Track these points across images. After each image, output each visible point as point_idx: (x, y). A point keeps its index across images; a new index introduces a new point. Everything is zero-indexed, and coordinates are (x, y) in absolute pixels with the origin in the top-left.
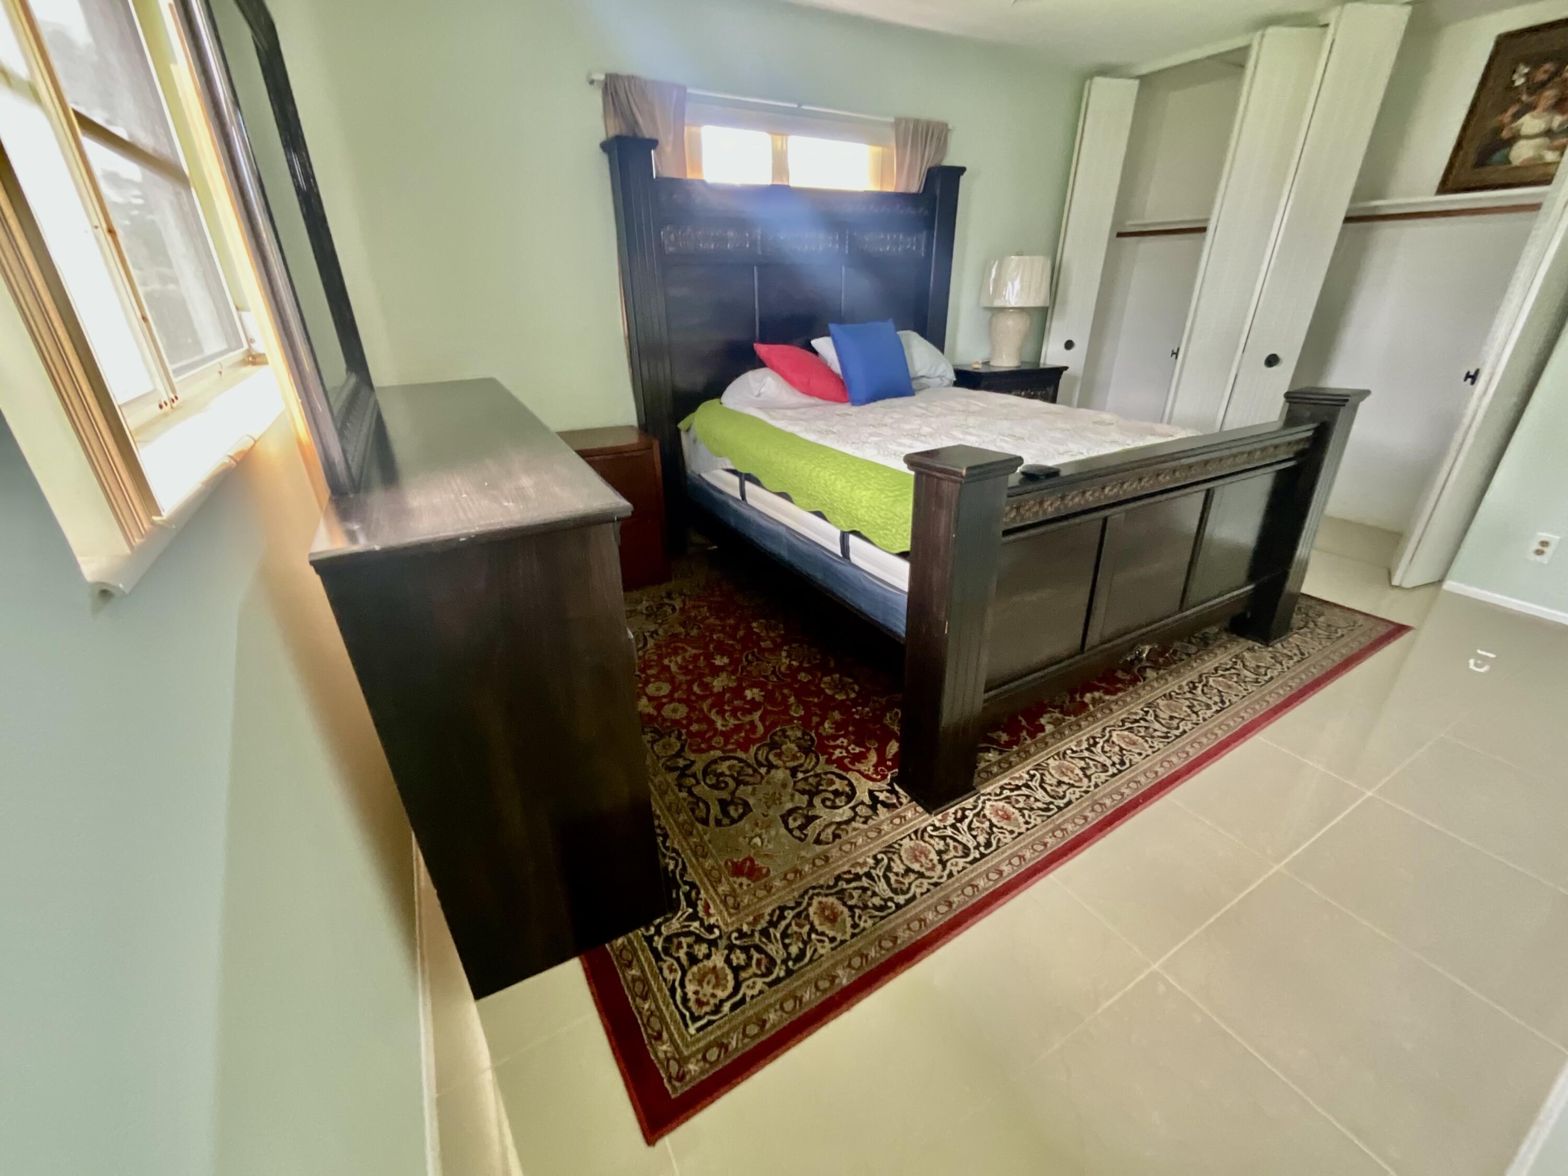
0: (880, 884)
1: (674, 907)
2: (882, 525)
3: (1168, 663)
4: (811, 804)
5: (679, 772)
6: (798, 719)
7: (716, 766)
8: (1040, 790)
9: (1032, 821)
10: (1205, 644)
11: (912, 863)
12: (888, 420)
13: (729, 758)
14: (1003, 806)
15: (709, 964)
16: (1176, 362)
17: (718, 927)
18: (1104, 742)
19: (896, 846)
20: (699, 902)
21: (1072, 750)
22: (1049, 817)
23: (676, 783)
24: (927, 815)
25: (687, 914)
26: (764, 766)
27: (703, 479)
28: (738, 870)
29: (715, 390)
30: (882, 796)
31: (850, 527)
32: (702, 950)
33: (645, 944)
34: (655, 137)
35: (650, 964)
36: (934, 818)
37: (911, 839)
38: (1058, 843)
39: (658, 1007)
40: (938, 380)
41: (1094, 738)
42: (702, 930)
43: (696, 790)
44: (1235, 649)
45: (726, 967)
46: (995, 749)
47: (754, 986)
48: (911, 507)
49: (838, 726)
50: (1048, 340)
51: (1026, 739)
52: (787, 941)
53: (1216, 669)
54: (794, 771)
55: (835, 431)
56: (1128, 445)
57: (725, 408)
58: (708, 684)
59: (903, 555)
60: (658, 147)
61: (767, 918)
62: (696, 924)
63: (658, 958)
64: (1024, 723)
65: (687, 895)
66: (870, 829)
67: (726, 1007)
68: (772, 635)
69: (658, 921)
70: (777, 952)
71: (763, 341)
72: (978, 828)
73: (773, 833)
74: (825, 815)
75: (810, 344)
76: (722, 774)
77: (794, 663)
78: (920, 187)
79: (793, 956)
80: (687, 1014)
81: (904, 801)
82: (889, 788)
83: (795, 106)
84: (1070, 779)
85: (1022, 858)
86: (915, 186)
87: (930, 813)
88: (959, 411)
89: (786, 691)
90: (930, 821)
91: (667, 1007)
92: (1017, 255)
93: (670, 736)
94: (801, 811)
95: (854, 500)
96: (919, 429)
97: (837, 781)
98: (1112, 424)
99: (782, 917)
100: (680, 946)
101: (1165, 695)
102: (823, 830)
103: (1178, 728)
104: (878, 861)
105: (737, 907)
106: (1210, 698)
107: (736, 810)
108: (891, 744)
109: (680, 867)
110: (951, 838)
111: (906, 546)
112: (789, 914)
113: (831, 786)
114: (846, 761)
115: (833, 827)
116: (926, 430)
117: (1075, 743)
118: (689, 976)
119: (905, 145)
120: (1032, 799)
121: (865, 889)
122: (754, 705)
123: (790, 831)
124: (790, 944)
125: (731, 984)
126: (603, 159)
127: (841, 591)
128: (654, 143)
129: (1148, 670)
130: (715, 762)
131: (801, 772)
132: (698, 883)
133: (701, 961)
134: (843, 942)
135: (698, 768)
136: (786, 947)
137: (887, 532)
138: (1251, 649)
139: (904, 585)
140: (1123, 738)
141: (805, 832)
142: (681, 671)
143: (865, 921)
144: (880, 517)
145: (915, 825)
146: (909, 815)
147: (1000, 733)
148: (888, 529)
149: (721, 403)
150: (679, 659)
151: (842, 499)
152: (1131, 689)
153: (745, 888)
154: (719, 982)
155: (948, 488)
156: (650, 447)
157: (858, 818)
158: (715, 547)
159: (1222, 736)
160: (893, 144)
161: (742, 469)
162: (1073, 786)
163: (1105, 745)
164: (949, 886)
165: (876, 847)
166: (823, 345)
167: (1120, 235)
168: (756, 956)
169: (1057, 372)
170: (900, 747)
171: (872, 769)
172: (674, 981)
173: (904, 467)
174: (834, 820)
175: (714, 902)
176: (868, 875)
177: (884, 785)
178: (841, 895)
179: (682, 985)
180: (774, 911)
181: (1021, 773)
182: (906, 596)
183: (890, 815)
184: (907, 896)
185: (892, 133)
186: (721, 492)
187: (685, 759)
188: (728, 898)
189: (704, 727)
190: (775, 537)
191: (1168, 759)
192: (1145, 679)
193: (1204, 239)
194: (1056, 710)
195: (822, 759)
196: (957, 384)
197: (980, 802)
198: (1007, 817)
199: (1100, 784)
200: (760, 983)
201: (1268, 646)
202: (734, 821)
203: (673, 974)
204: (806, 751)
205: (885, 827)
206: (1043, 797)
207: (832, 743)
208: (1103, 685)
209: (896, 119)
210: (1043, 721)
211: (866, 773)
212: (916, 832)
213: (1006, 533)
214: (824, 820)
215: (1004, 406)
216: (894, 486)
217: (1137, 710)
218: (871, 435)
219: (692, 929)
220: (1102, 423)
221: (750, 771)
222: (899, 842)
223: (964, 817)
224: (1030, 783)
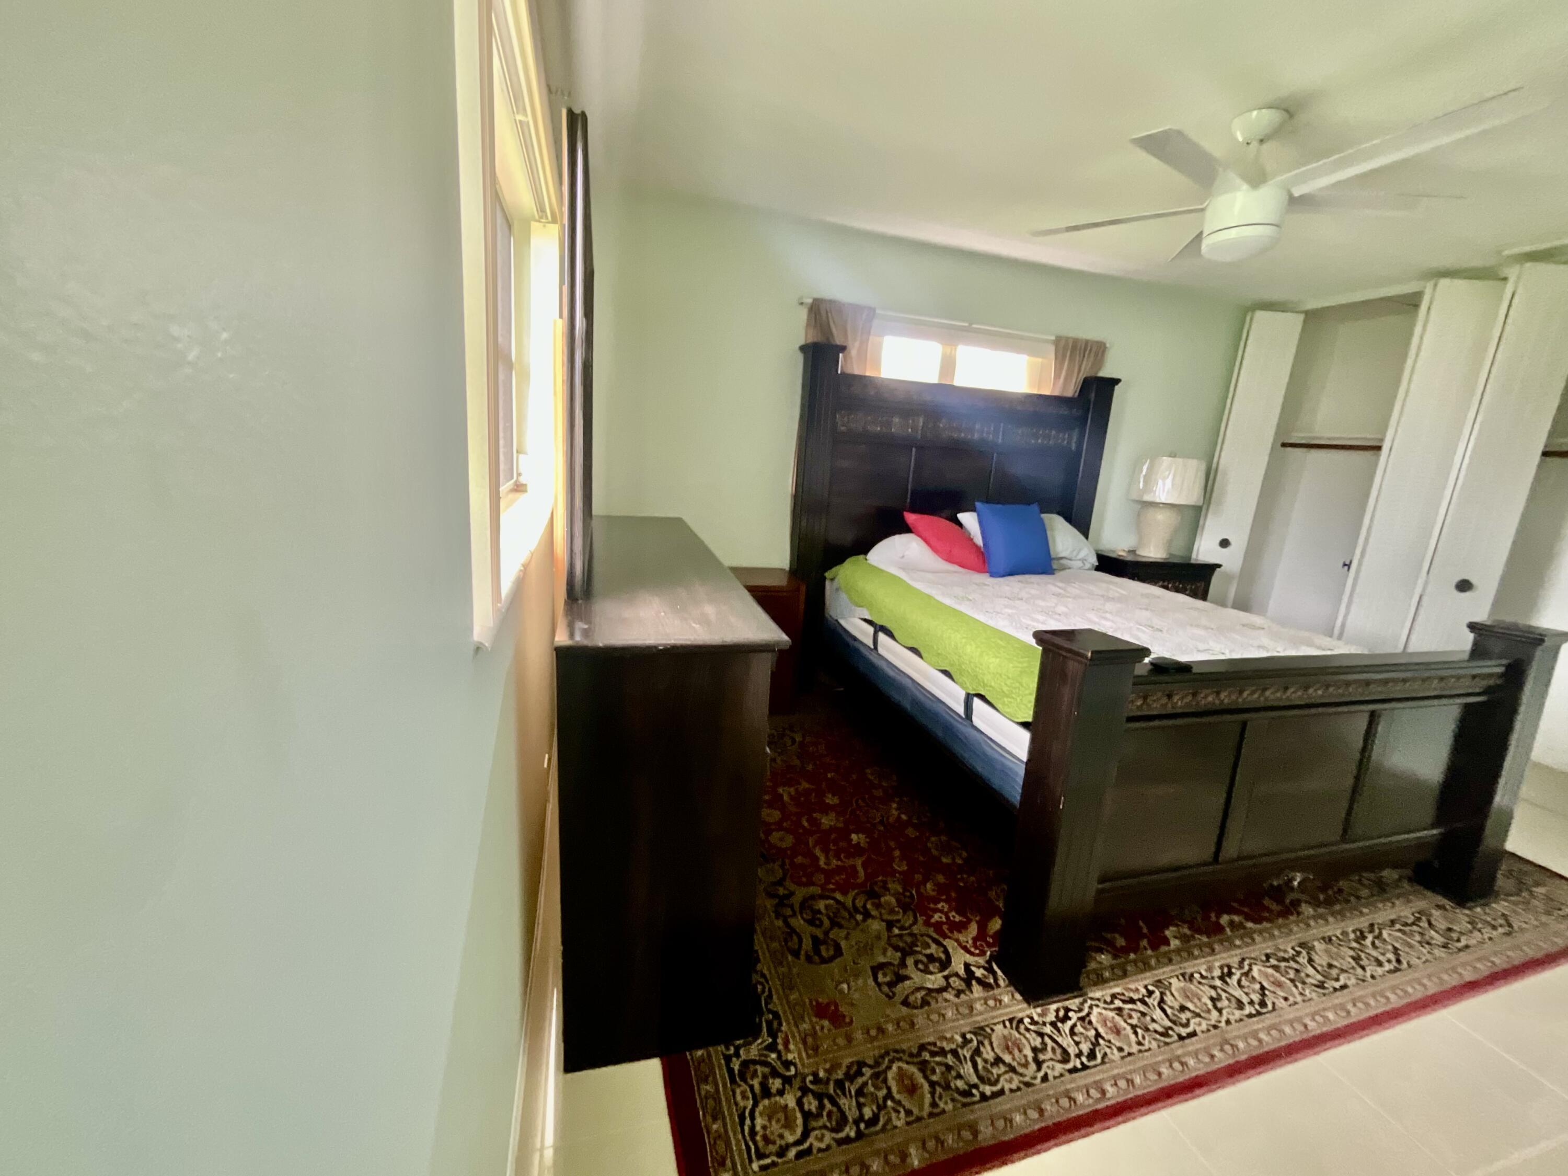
0: (966, 1067)
1: (756, 1034)
2: (1007, 692)
3: (1328, 903)
4: (903, 964)
5: (777, 900)
6: (900, 873)
7: (814, 903)
8: (1158, 1011)
9: (1146, 1042)
10: (1381, 890)
11: (1004, 1054)
12: (1023, 594)
13: (828, 898)
14: (1113, 1018)
15: (781, 1101)
16: (1347, 576)
17: (795, 1065)
18: (1242, 974)
19: (988, 1030)
20: (779, 1034)
21: (1200, 974)
22: (1167, 1044)
23: (773, 909)
24: (1025, 1005)
25: (767, 1042)
26: (860, 913)
27: (840, 625)
28: (821, 1011)
29: (863, 547)
30: (979, 973)
31: (975, 690)
32: (776, 1084)
33: (723, 1062)
34: (844, 344)
35: (725, 1085)
36: (1033, 1011)
37: (1005, 1026)
38: (1176, 1077)
39: (726, 1131)
40: (1080, 564)
41: (1229, 967)
42: (779, 1063)
43: (792, 921)
44: (1421, 904)
45: (797, 1109)
46: (1107, 951)
47: (821, 1140)
48: (1036, 680)
49: (940, 888)
50: (1202, 535)
51: (1145, 949)
52: (862, 1100)
53: (1393, 922)
54: (890, 925)
55: (970, 598)
56: (1278, 652)
57: (870, 565)
58: (816, 819)
59: (1025, 725)
60: (846, 352)
61: (844, 1069)
62: (774, 1056)
63: (733, 1081)
64: (1145, 931)
65: (769, 1024)
66: (962, 1004)
67: (792, 1153)
68: (884, 784)
69: (738, 1042)
70: (850, 1109)
71: (913, 510)
72: (1082, 1034)
73: (860, 982)
74: (917, 978)
75: (957, 518)
76: (819, 912)
77: (904, 817)
78: (1076, 392)
79: (866, 1117)
80: (753, 1147)
81: (1001, 983)
82: (986, 965)
83: (966, 324)
84: (1196, 1006)
85: (1130, 1082)
86: (1071, 391)
87: (1029, 1004)
88: (1098, 595)
89: (892, 844)
90: (1028, 1012)
91: (735, 1134)
92: (1170, 456)
93: (774, 863)
94: (892, 968)
95: (982, 665)
96: (1054, 608)
97: (934, 946)
98: (1263, 629)
99: (859, 1073)
100: (755, 1074)
101: (1323, 938)
102: (913, 993)
103: (1337, 980)
104: (966, 1042)
105: (816, 1049)
106: (1383, 954)
107: (827, 950)
108: (994, 920)
109: (766, 993)
110: (1050, 1037)
111: (1029, 717)
112: (867, 1072)
113: (925, 949)
114: (945, 927)
115: (923, 993)
116: (1061, 609)
117: (1205, 967)
118: (760, 1107)
119: (1064, 356)
120: (1148, 1018)
121: (949, 1068)
122: (857, 850)
123: (879, 985)
124: (864, 1105)
125: (799, 1131)
126: (800, 358)
127: (958, 749)
128: (843, 349)
129: (1303, 905)
130: (813, 897)
131: (897, 927)
132: (781, 1013)
133: (775, 1095)
134: (919, 1119)
135: (796, 900)
136: (860, 1106)
137: (1012, 700)
138: (1439, 907)
139: (1024, 755)
140: (1267, 976)
141: (894, 989)
142: (792, 803)
143: (946, 1103)
144: (1006, 684)
145: (1012, 1012)
146: (1006, 999)
147: (1117, 936)
148: (1013, 698)
149: (866, 559)
150: (792, 790)
151: (970, 662)
152: (1280, 921)
153: (826, 1031)
154: (789, 1124)
155: (1073, 667)
156: (798, 590)
157: (950, 990)
158: (842, 689)
159: (1395, 1001)
160: (1053, 356)
161: (879, 621)
162: (1198, 1015)
163: (1243, 978)
164: (1041, 1090)
165: (965, 1025)
166: (968, 519)
167: (1284, 445)
168: (828, 1106)
169: (1209, 569)
170: (1002, 925)
171: (970, 942)
172: (745, 1108)
173: (1033, 642)
174: (925, 986)
175: (794, 1037)
176: (954, 1053)
177: (981, 961)
178: (924, 1067)
179: (753, 1118)
180: (852, 1063)
181: (1137, 985)
182: (1024, 766)
183: (986, 994)
184: (995, 1089)
185: (1052, 349)
186: (855, 639)
187: (785, 888)
188: (808, 1037)
189: (806, 861)
190: (901, 688)
191: (1322, 1013)
192: (1299, 914)
193: (1378, 456)
194: (1186, 926)
195: (921, 920)
196: (1098, 569)
197: (1086, 1006)
198: (1117, 1031)
199: (1233, 1022)
200: (828, 1137)
201: (1464, 907)
202: (824, 961)
203: (745, 1102)
204: (905, 908)
205: (978, 1006)
206: (1162, 1019)
207: (932, 906)
208: (1246, 910)
209: (1057, 337)
210: (1167, 933)
211: (965, 944)
212: (1011, 1020)
213: (1131, 719)
214: (914, 983)
215: (1147, 596)
216: (1022, 657)
217: (1287, 946)
218: (1006, 606)
219: (769, 1060)
220: (1254, 627)
221: (846, 915)
222: (992, 1026)
223: (1066, 1018)
224: (1146, 999)
